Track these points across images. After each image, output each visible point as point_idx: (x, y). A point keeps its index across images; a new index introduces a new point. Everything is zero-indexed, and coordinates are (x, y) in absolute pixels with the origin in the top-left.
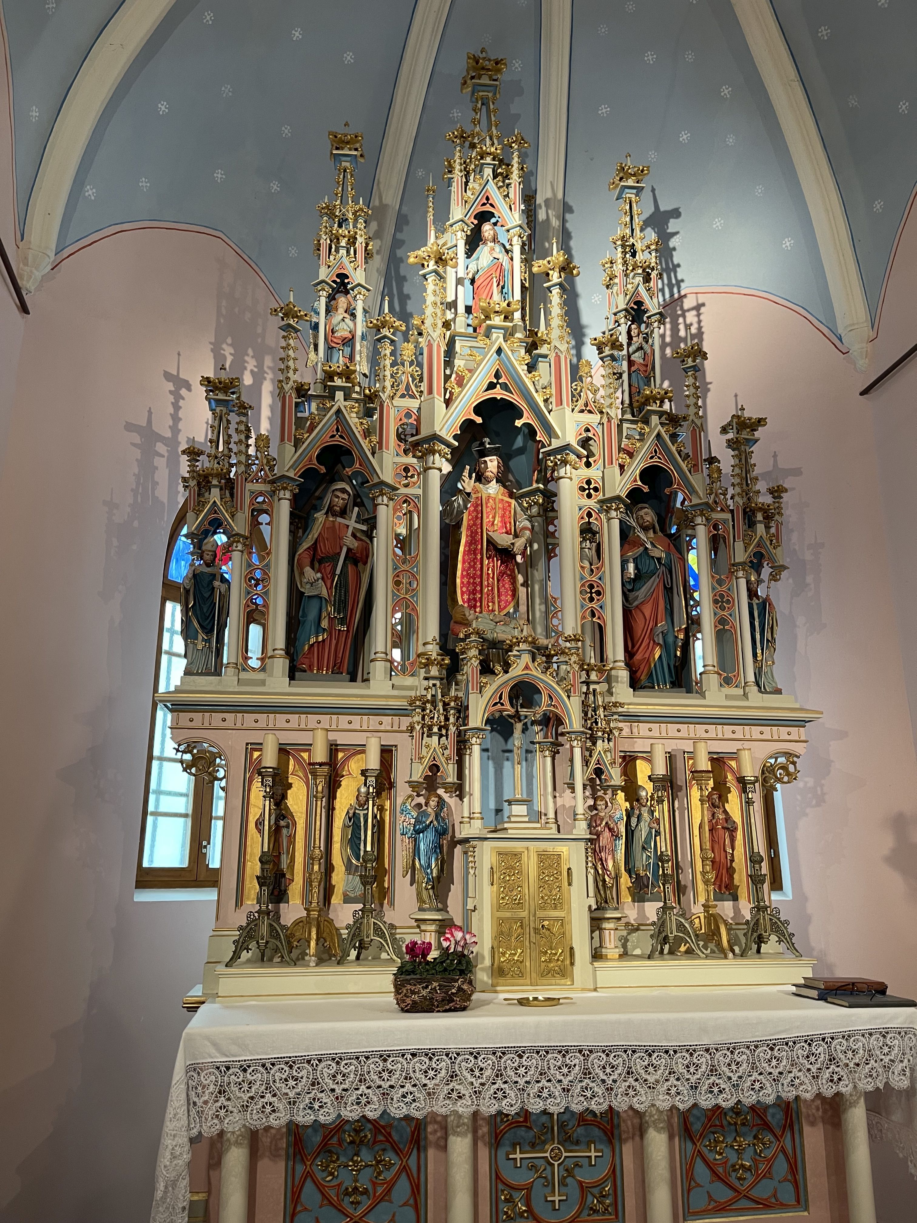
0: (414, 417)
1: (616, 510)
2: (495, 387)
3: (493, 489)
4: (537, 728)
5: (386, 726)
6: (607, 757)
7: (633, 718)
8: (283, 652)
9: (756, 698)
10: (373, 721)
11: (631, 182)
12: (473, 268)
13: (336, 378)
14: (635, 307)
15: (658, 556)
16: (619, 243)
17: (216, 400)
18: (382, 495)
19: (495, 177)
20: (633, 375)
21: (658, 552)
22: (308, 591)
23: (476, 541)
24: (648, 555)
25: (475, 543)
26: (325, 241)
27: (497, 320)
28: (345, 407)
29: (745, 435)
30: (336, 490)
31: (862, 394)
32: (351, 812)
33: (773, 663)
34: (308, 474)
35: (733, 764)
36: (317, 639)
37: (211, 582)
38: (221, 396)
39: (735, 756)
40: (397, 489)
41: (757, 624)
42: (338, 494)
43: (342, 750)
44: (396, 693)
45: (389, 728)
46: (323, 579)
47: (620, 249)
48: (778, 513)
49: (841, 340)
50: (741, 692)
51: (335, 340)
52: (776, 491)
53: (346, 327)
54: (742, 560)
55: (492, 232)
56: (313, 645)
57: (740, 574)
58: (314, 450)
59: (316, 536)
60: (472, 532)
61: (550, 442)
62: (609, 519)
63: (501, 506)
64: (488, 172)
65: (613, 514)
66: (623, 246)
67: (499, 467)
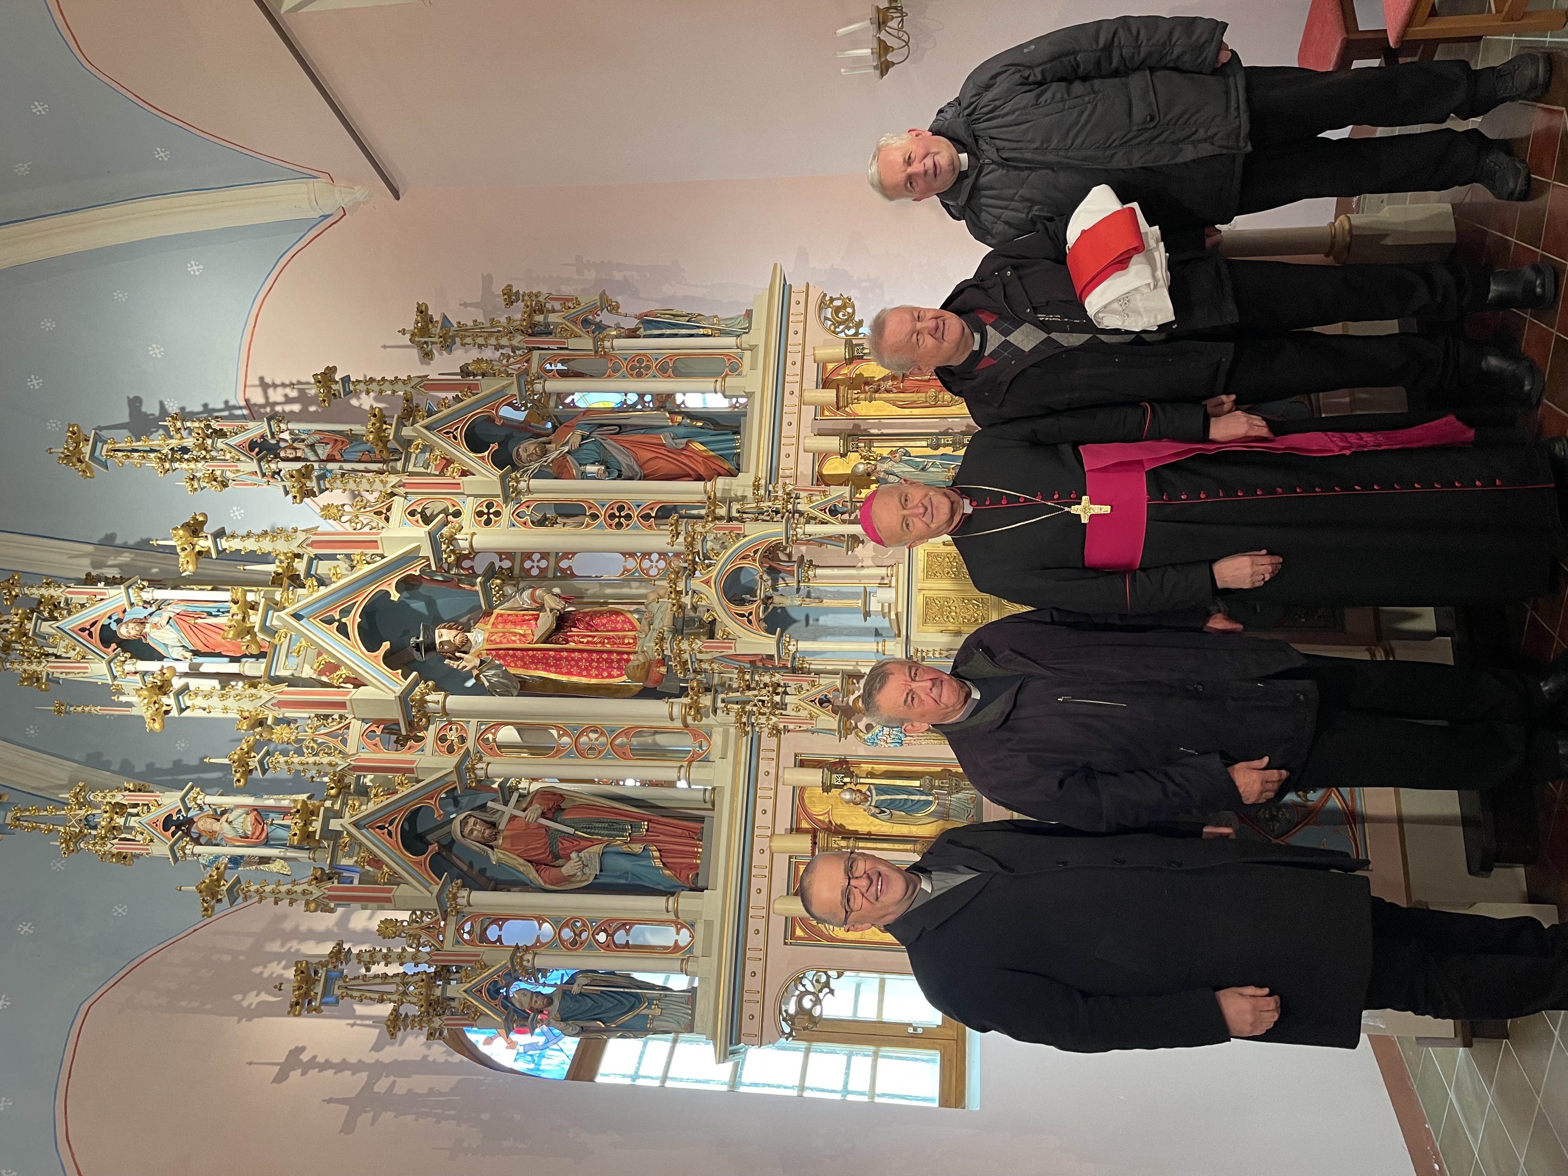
0: (373, 728)
1: (518, 482)
2: (345, 624)
3: (478, 636)
4: (781, 585)
5: (771, 767)
6: (817, 500)
7: (773, 473)
8: (671, 899)
9: (756, 337)
10: (765, 783)
11: (86, 449)
12: (177, 653)
13: (311, 829)
14: (257, 450)
15: (580, 438)
16: (167, 465)
17: (323, 996)
18: (473, 769)
19: (56, 619)
20: (346, 457)
21: (574, 438)
22: (594, 869)
23: (544, 657)
24: (577, 451)
25: (547, 659)
26: (113, 846)
27: (255, 619)
28: (352, 816)
29: (437, 330)
30: (461, 832)
31: (397, 197)
32: (874, 810)
33: (715, 317)
34: (438, 866)
35: (830, 366)
36: (657, 858)
37: (573, 997)
38: (319, 989)
39: (822, 365)
40: (468, 750)
41: (668, 332)
42: (467, 830)
43: (799, 821)
44: (730, 755)
45: (774, 763)
46: (579, 851)
47: (176, 465)
48: (537, 296)
49: (327, 216)
50: (748, 354)
51: (257, 834)
52: (510, 297)
53: (241, 820)
54: (591, 341)
55: (131, 625)
56: (664, 864)
57: (607, 344)
58: (406, 859)
59: (521, 861)
60: (531, 663)
61: (423, 558)
62: (529, 491)
63: (500, 626)
64: (46, 627)
65: (522, 485)
66: (173, 460)
67: (450, 628)
